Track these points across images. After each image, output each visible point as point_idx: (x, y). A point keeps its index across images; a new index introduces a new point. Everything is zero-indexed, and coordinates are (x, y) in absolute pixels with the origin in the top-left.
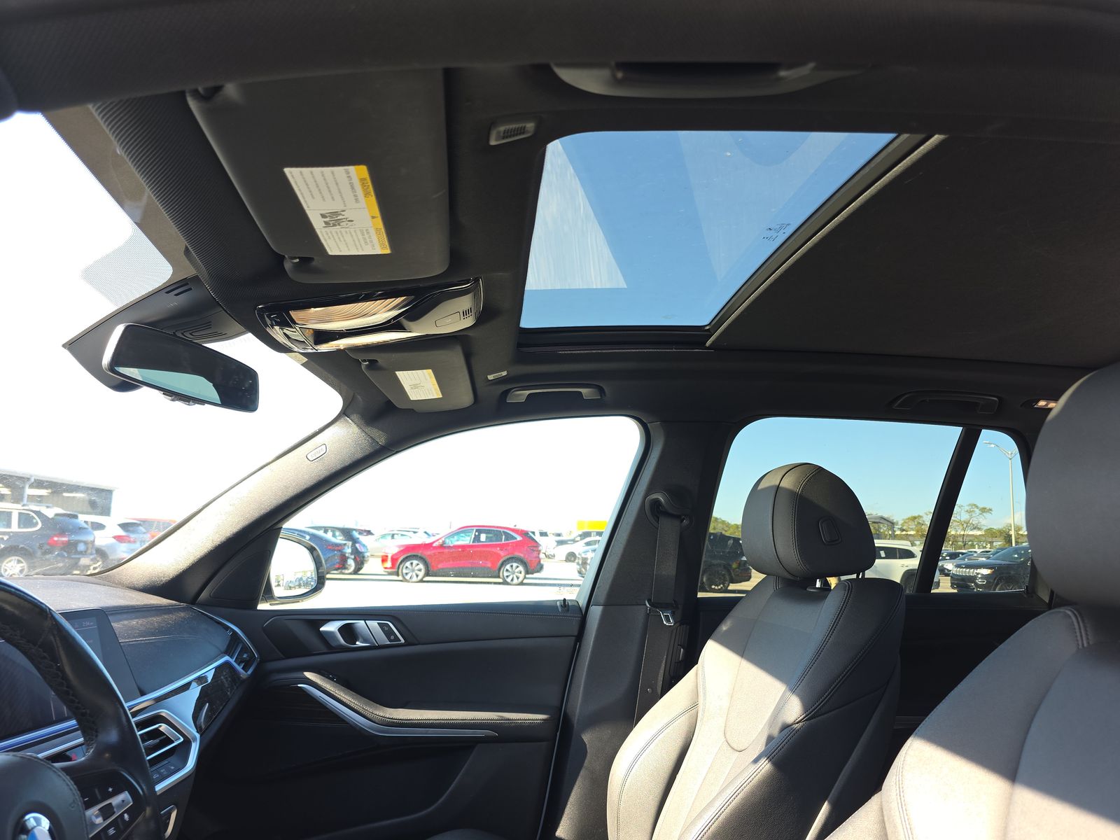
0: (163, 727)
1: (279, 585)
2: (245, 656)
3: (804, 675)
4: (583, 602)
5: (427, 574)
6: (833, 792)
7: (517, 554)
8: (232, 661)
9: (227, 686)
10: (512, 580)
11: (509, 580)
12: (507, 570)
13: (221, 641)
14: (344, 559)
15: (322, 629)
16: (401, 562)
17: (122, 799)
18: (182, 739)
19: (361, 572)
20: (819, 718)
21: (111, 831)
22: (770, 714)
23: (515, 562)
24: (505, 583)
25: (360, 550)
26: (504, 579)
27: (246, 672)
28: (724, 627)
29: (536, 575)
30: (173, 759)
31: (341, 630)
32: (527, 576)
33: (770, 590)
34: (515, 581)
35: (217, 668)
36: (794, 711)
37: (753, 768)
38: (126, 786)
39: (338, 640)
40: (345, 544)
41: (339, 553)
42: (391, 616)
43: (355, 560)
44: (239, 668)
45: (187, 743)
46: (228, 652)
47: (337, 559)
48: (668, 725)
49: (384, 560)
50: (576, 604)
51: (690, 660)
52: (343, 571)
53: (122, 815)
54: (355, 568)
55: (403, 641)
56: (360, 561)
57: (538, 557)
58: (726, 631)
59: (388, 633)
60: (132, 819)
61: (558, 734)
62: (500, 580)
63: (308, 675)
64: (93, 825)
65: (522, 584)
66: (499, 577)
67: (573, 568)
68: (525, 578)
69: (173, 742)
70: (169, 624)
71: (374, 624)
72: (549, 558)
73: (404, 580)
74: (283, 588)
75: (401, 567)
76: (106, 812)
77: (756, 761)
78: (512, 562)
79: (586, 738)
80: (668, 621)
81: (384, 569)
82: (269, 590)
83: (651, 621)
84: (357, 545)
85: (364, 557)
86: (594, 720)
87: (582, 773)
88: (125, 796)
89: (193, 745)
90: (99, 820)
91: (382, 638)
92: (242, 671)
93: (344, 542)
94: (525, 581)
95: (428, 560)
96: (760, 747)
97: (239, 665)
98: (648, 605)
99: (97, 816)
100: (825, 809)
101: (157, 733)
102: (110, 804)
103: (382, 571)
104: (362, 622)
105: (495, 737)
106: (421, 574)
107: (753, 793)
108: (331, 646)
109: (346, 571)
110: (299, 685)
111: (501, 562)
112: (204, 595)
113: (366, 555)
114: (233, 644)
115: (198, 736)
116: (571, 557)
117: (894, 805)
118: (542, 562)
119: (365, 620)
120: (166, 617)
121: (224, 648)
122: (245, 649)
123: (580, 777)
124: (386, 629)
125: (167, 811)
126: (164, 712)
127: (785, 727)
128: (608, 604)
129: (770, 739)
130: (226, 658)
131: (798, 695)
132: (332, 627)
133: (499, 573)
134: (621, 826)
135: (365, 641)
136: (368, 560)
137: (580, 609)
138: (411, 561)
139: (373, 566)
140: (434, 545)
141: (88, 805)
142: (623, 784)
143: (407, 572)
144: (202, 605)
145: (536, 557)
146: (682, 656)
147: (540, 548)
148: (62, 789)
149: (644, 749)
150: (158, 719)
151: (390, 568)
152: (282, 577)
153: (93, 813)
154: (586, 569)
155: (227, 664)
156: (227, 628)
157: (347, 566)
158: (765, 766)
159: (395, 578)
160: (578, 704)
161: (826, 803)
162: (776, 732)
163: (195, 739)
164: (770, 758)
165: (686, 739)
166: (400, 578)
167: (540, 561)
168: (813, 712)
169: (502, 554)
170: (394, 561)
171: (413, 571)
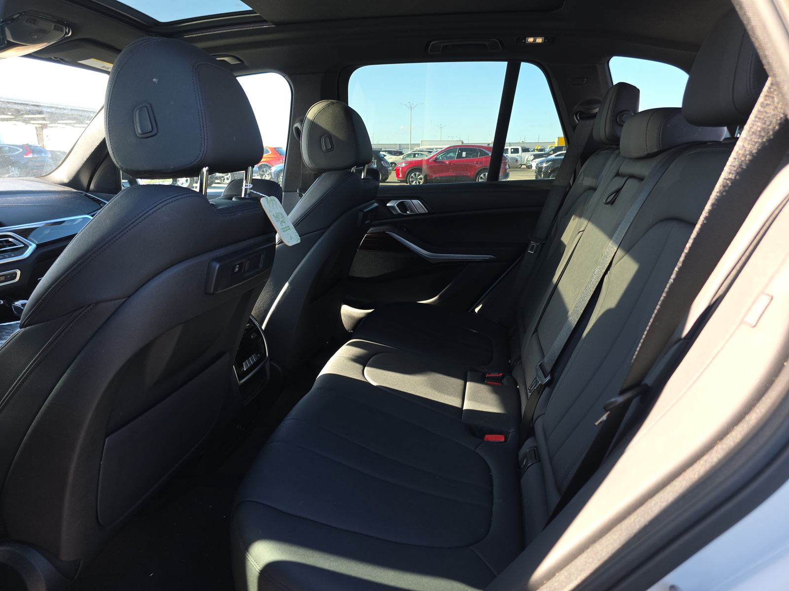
0: (11, 239)
16: (408, 174)
70: (51, 199)
75: (408, 177)
78: (485, 172)
81: (397, 179)
101: (6, 241)
106: (422, 181)
111: (477, 171)
112: (92, 187)
113: (390, 168)
118: (508, 171)
120: (53, 196)
126: (11, 234)
133: (476, 180)
138: (414, 173)
143: (412, 180)
144: (93, 191)
150: (7, 236)
151: (402, 178)
167: (506, 170)
169: (478, 166)
170: (403, 173)
171: (417, 179)
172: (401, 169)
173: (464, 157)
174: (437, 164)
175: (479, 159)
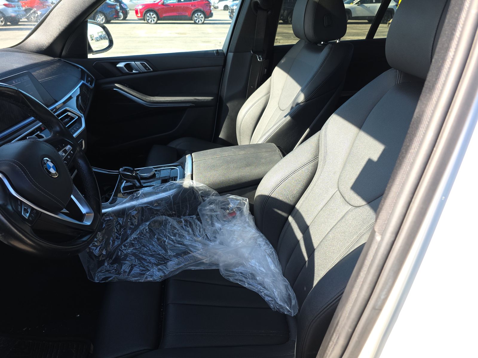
0: (69, 113)
1: (92, 40)
2: (89, 79)
3: (307, 85)
4: (225, 51)
5: (158, 19)
6: (311, 125)
7: (200, 8)
8: (85, 82)
9: (86, 93)
10: (199, 21)
11: (197, 22)
12: (196, 17)
13: (78, 75)
14: (117, 12)
15: (117, 66)
16: (145, 14)
17: (68, 147)
18: (77, 117)
19: (127, 19)
20: (310, 101)
21: (69, 157)
22: (294, 99)
23: (199, 12)
24: (195, 23)
25: (124, 7)
26: (195, 21)
27: (92, 86)
28: (282, 61)
29: (210, 19)
30: (76, 124)
31: (125, 66)
32: (206, 19)
33: (302, 45)
34: (200, 22)
35: (80, 87)
36: (302, 98)
37: (284, 119)
38: (68, 143)
39: (125, 70)
40: (116, 4)
41: (114, 9)
42: (145, 59)
43: (122, 13)
44: (88, 84)
45: (80, 118)
46: (82, 78)
47: (114, 13)
48: (258, 100)
49: (137, 12)
50: (222, 52)
51: (269, 74)
52: (118, 19)
53: (70, 152)
54: (124, 17)
55: (152, 70)
56: (126, 14)
57: (210, 9)
58: (283, 63)
59: (145, 67)
60: (74, 152)
61: (218, 103)
62: (193, 22)
63: (117, 85)
64: (63, 156)
65: (203, 23)
66: (192, 20)
67: (227, 13)
68: (205, 20)
69: (74, 118)
70: (55, 69)
71: (138, 63)
72: (216, 8)
73: (148, 23)
74: (95, 41)
75: (145, 17)
76: (65, 151)
77: (285, 116)
78: (198, 12)
79: (228, 105)
80: (260, 59)
81: (137, 17)
82: (90, 48)
83: (253, 58)
84: (122, 5)
85: (126, 11)
86: (231, 98)
87: (227, 117)
88: (69, 146)
89: (82, 119)
90: (64, 154)
91: (143, 69)
92: (90, 85)
93: (115, 3)
94: (205, 22)
95: (158, 13)
96: (288, 111)
97: (88, 83)
98: (252, 53)
99: (63, 153)
100: (308, 130)
101: (68, 116)
102: (65, 149)
103: (136, 18)
104: (133, 62)
105: (194, 106)
106: (155, 19)
107: (283, 127)
108: (123, 73)
109: (120, 19)
110: (114, 89)
111: (192, 12)
112: (64, 53)
113: (128, 9)
114: (83, 75)
115: (82, 115)
116: (226, 8)
117: (323, 135)
118: (212, 12)
119: (134, 62)
120: (52, 66)
121: (80, 78)
122: (88, 76)
123: (226, 118)
124: (144, 65)
125: (81, 141)
126: (68, 108)
127: (298, 104)
128: (236, 52)
129: (292, 108)
130: (82, 82)
131: (304, 93)
132: (121, 65)
133: (192, 18)
134: (241, 134)
135: (136, 70)
136: (129, 13)
137: (224, 54)
138: (150, 13)
139: (132, 15)
140: (159, 4)
141: (59, 150)
142: (242, 120)
143: (149, 18)
144: (65, 57)
145: (208, 10)
146: (266, 72)
147: (211, 5)
148: (48, 147)
149: (249, 109)
150: (66, 111)
151: (140, 17)
152: (93, 35)
153: (60, 153)
154: (233, 15)
155: (83, 84)
156: (78, 67)
157: (120, 16)
158: (288, 118)
159: (143, 21)
160: (225, 92)
161: (308, 129)
162: (294, 106)
163: (82, 116)
164: (290, 116)
165: (265, 105)
166: (146, 22)
167: (211, 11)
168: (308, 99)
169: (193, 8)
170: (141, 13)
171: (151, 18)
172: (139, 10)
173: (182, 2)
174: (164, 7)
175: (193, 2)
